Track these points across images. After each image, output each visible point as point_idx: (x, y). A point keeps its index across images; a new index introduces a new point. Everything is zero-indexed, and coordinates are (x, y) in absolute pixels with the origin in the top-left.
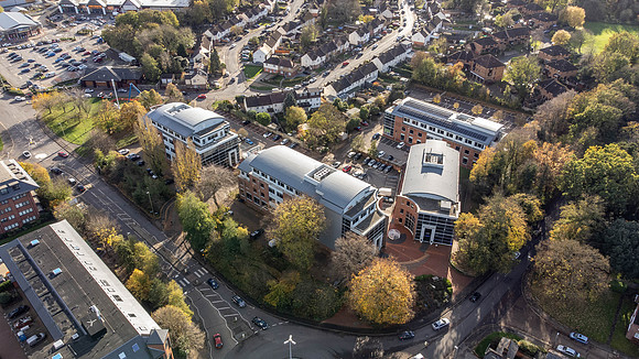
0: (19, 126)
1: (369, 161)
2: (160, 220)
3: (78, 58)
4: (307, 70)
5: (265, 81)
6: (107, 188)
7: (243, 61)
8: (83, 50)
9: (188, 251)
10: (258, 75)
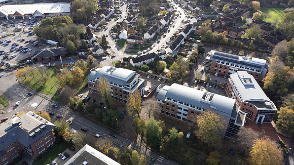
0: (10, 88)
1: (206, 84)
2: (122, 132)
3: (23, 45)
4: (148, 41)
5: (131, 48)
6: (82, 118)
7: (114, 39)
8: (23, 40)
9: (147, 148)
10: (126, 46)
